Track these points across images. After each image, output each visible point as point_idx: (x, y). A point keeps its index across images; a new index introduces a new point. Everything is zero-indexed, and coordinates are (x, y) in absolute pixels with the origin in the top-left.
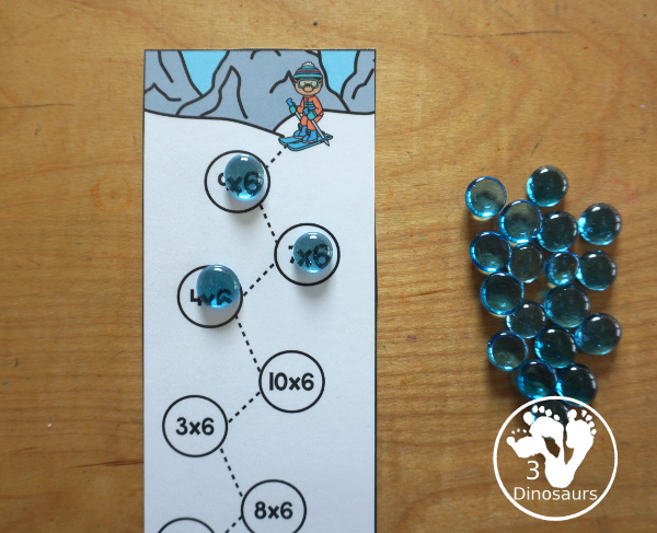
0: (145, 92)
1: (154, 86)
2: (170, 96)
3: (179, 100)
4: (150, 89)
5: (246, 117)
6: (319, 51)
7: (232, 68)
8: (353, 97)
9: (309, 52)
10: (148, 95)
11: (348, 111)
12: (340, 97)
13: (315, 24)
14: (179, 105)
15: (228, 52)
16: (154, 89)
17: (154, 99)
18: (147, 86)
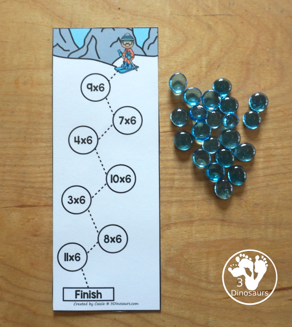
0: (53, 47)
1: (57, 44)
2: (65, 49)
3: (69, 51)
4: (55, 46)
5: (99, 58)
6: (132, 28)
7: (93, 36)
8: (148, 49)
9: (128, 29)
10: (55, 48)
11: (146, 55)
12: (142, 49)
13: (119, 9)
14: (69, 53)
15: (91, 29)
16: (57, 46)
17: (57, 50)
18: (54, 45)
